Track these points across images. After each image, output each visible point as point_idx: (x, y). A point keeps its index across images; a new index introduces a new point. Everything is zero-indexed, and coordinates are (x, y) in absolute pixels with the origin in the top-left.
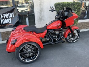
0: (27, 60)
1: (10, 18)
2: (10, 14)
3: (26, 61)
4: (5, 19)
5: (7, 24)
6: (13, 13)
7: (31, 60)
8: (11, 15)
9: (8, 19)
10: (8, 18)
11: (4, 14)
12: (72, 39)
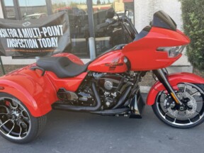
0: (11, 134)
1: (56, 37)
2: (55, 27)
3: (8, 135)
4: (47, 39)
5: (51, 48)
6: (61, 26)
7: (18, 136)
8: (57, 30)
9: (52, 38)
10: (53, 36)
11: (43, 28)
12: (174, 114)
